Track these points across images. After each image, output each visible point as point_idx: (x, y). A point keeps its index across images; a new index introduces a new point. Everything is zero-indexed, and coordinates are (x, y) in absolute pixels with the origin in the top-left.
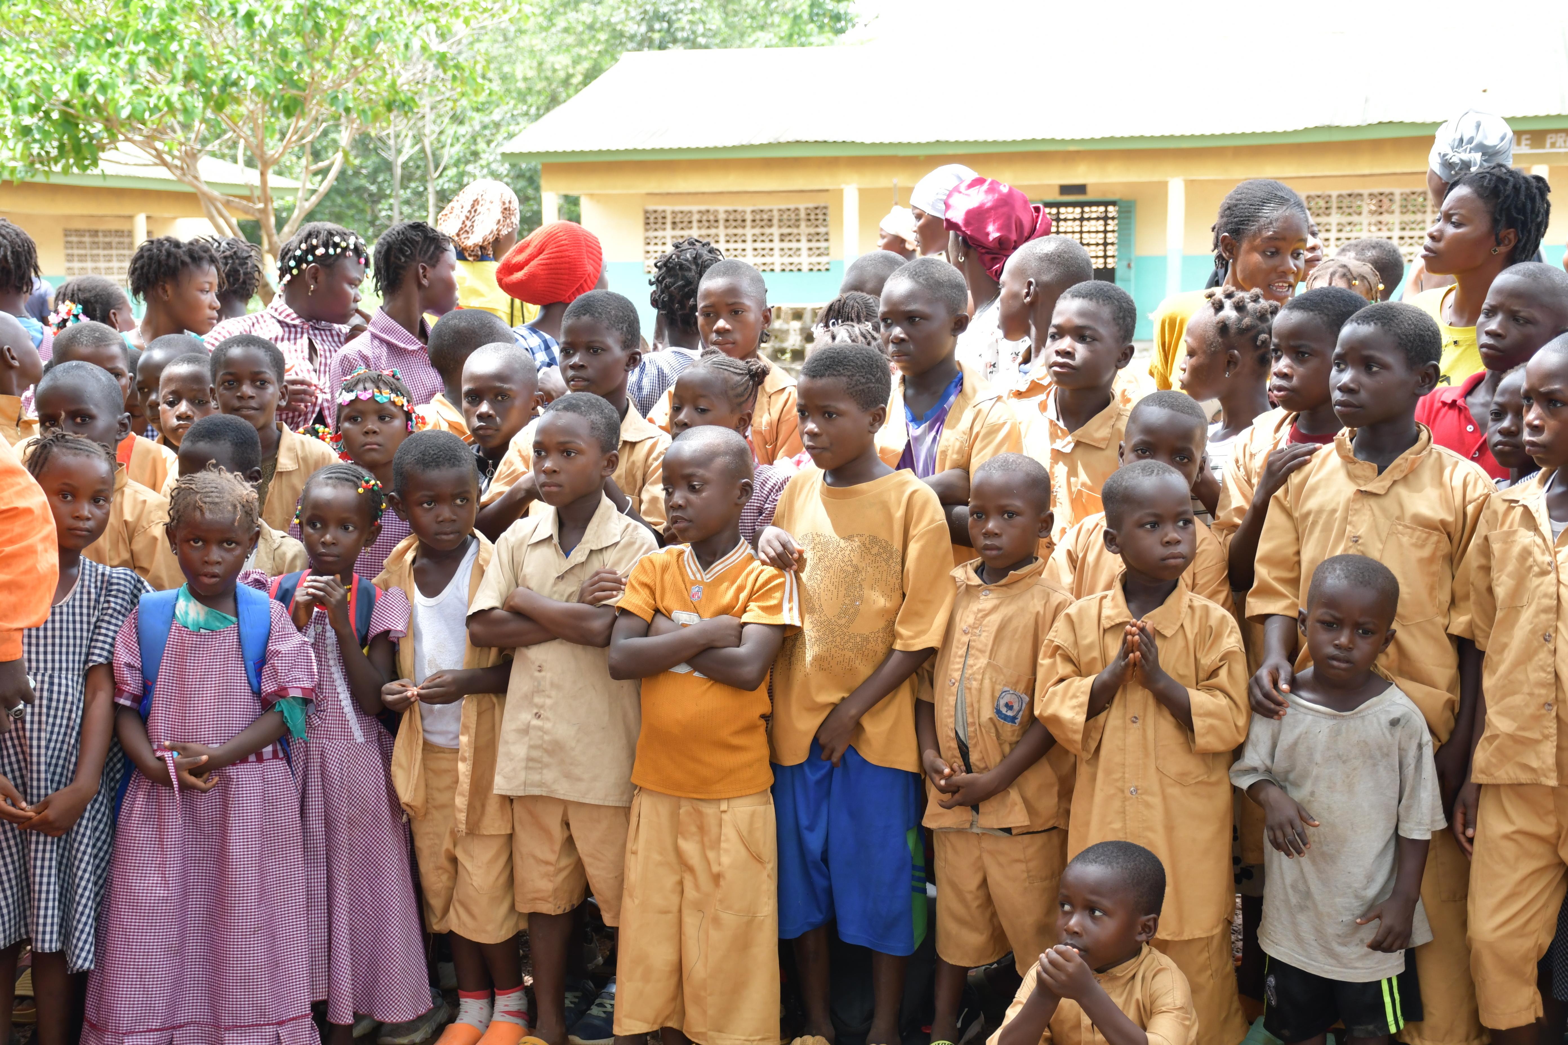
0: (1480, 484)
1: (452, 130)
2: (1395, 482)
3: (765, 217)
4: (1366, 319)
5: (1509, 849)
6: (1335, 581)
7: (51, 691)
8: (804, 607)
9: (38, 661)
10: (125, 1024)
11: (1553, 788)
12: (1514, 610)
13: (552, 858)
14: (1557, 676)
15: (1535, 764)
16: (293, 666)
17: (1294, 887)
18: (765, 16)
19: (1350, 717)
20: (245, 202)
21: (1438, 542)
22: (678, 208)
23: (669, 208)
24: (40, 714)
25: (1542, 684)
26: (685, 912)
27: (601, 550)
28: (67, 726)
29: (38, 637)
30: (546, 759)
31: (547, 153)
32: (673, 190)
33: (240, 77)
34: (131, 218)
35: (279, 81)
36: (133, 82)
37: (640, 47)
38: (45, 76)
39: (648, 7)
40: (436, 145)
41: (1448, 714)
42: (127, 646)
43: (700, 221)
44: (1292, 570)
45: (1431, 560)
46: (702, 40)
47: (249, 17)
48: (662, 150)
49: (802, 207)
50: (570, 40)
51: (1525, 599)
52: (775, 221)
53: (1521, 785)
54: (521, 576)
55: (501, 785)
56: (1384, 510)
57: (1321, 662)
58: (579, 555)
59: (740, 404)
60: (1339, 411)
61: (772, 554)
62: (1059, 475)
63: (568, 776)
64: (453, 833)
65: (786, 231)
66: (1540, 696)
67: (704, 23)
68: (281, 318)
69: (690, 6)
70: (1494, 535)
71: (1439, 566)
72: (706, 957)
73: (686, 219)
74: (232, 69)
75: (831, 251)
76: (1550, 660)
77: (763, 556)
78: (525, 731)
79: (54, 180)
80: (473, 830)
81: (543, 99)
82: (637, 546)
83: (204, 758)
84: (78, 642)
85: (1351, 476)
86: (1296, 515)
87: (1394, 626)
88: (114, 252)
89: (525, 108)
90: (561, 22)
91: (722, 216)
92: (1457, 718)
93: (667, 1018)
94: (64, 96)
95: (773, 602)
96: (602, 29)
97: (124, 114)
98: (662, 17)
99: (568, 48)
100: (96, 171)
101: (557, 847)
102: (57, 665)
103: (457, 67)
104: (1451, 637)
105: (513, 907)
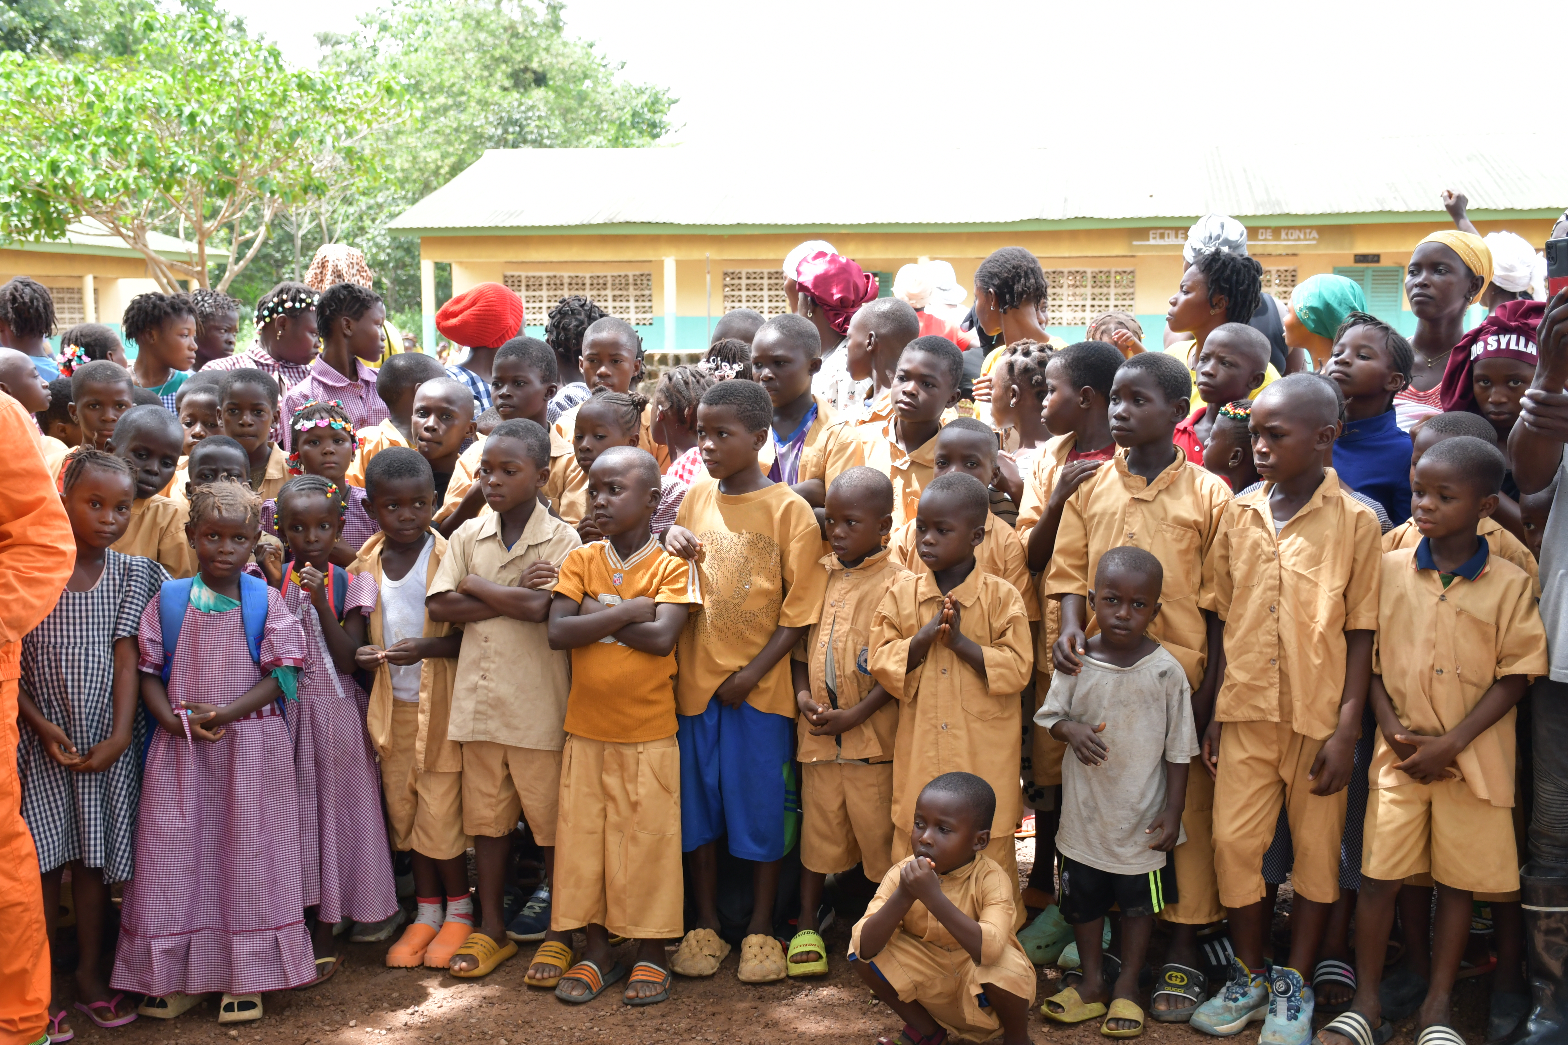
0: (1222, 492)
1: (343, 209)
2: (1160, 491)
3: (601, 281)
4: (1134, 364)
5: (1244, 771)
6: (1115, 567)
7: (87, 661)
8: (705, 589)
9: (75, 637)
10: (152, 930)
11: (1276, 723)
12: (1247, 588)
13: (494, 791)
14: (1279, 638)
15: (1263, 706)
16: (287, 641)
17: (1085, 804)
18: (596, 123)
19: (1129, 671)
20: (185, 266)
21: (1192, 537)
22: (530, 274)
23: (523, 274)
24: (79, 680)
25: (1269, 645)
26: (609, 832)
27: (537, 545)
28: (101, 689)
29: (74, 618)
30: (490, 712)
31: (425, 229)
32: (527, 260)
33: (184, 165)
34: (80, 278)
35: (216, 169)
36: (95, 168)
37: (497, 146)
38: (23, 163)
39: (503, 114)
40: (329, 222)
41: (1200, 668)
42: (150, 624)
43: (549, 285)
44: (1081, 559)
45: (1186, 551)
46: (547, 142)
47: (192, 117)
48: (518, 228)
49: (630, 274)
50: (440, 140)
51: (1255, 581)
52: (609, 285)
53: (1253, 722)
54: (471, 565)
55: (454, 732)
56: (1152, 513)
57: (1107, 630)
58: (518, 549)
59: (629, 429)
60: (1116, 435)
61: (678, 546)
62: (898, 484)
63: (508, 726)
64: (415, 771)
65: (618, 293)
66: (1267, 653)
67: (548, 127)
68: (256, 359)
69: (537, 114)
70: (1232, 532)
71: (1192, 556)
72: (626, 868)
73: (537, 283)
74: (178, 158)
75: (654, 309)
76: (1275, 626)
77: (671, 548)
78: (474, 689)
79: (27, 248)
80: (431, 769)
81: (419, 186)
82: (566, 542)
83: (213, 714)
84: (107, 620)
85: (1127, 487)
86: (1085, 516)
87: (1160, 601)
88: (66, 306)
89: (403, 193)
90: (432, 126)
91: (566, 281)
92: (1206, 672)
93: (593, 916)
94: (38, 179)
95: (679, 586)
96: (465, 132)
97: (89, 194)
98: (515, 123)
99: (438, 146)
100: (64, 240)
101: (499, 783)
102: (91, 640)
103: (361, 159)
104: (1200, 609)
105: (461, 831)
